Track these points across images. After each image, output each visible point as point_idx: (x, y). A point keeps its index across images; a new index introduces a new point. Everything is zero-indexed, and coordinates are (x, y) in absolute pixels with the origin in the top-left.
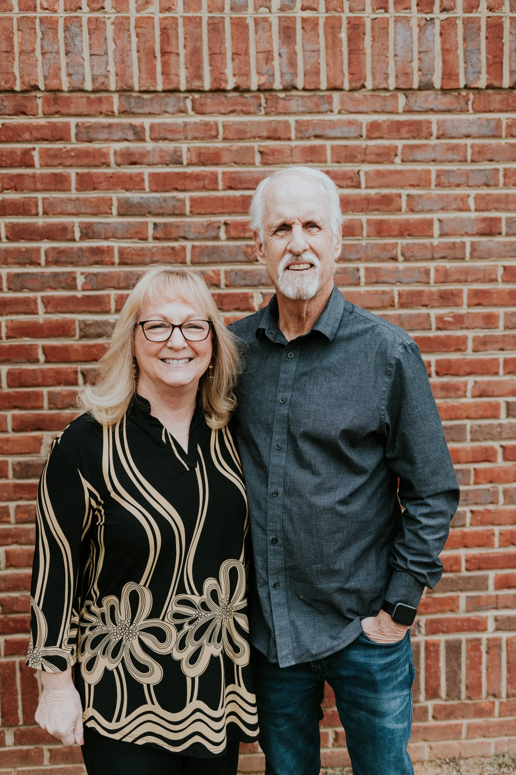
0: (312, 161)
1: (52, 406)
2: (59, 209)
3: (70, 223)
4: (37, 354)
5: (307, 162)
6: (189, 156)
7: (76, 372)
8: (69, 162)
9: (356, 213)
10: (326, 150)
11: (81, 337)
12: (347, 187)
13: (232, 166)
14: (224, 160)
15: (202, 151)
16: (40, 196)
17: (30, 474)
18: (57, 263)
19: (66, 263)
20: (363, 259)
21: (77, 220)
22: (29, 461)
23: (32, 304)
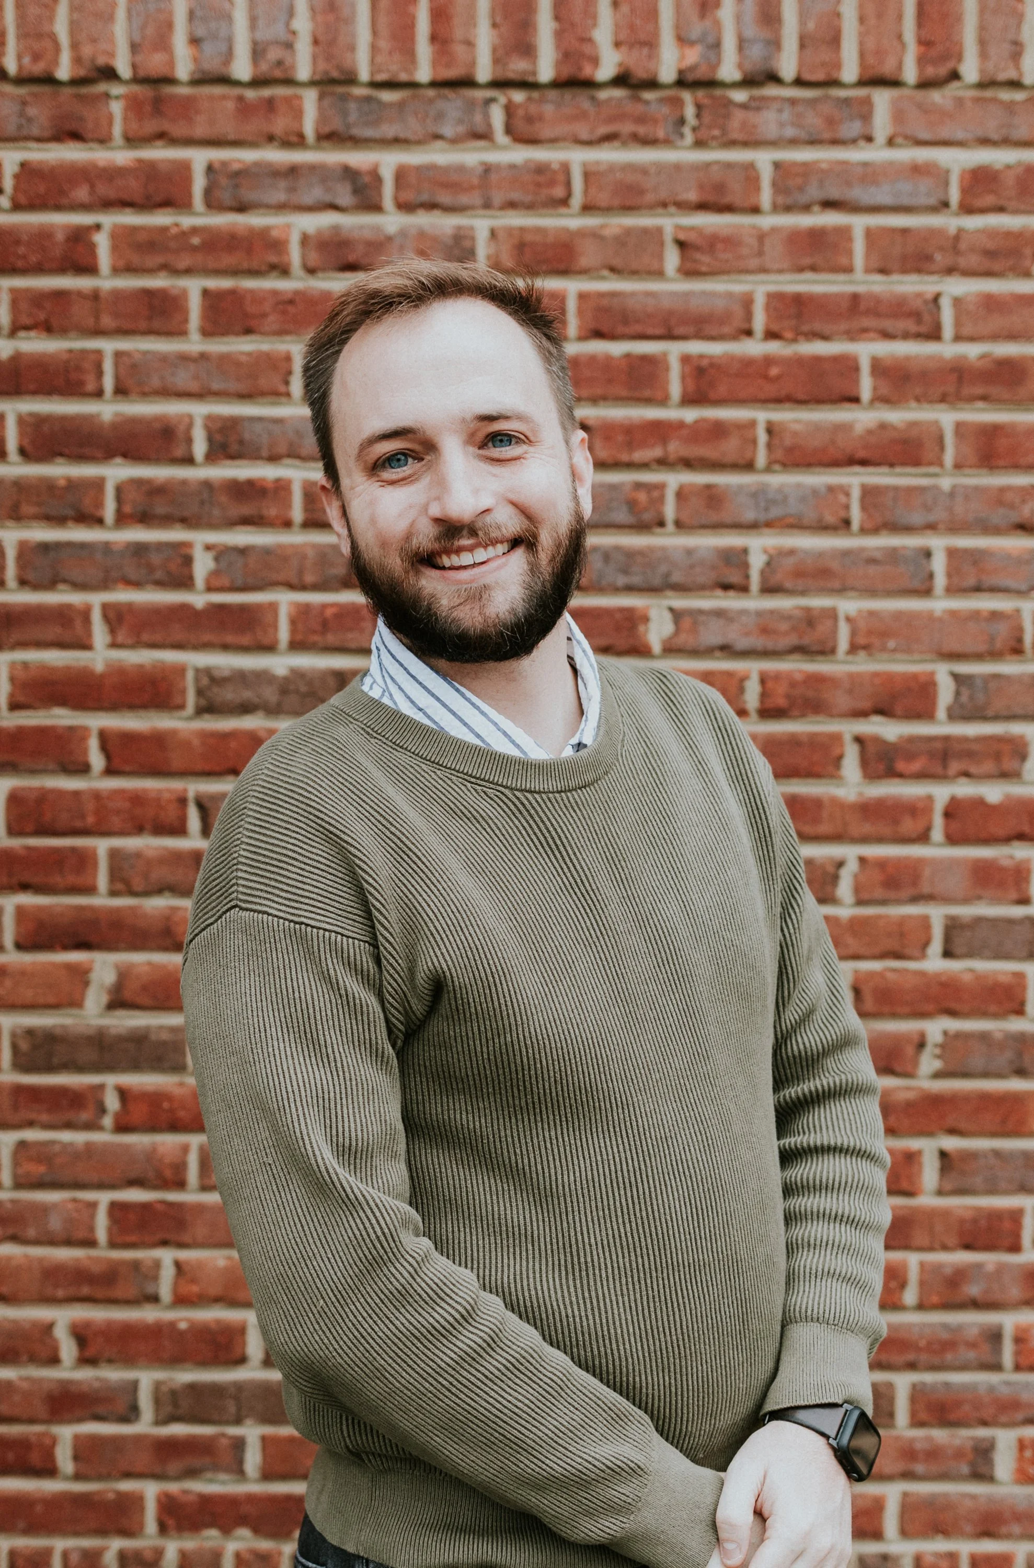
0: (814, 268)
1: (120, 886)
2: (155, 382)
3: (181, 417)
4: (85, 752)
5: (801, 270)
6: (492, 251)
7: (182, 801)
8: (184, 261)
9: (926, 406)
10: (850, 239)
11: (201, 711)
12: (906, 336)
13: (603, 278)
14: (584, 262)
15: (529, 238)
16: (108, 346)
17: (55, 1061)
18: (145, 518)
19: (167, 521)
20: (941, 526)
21: (199, 410)
22: (54, 1026)
23: (78, 624)
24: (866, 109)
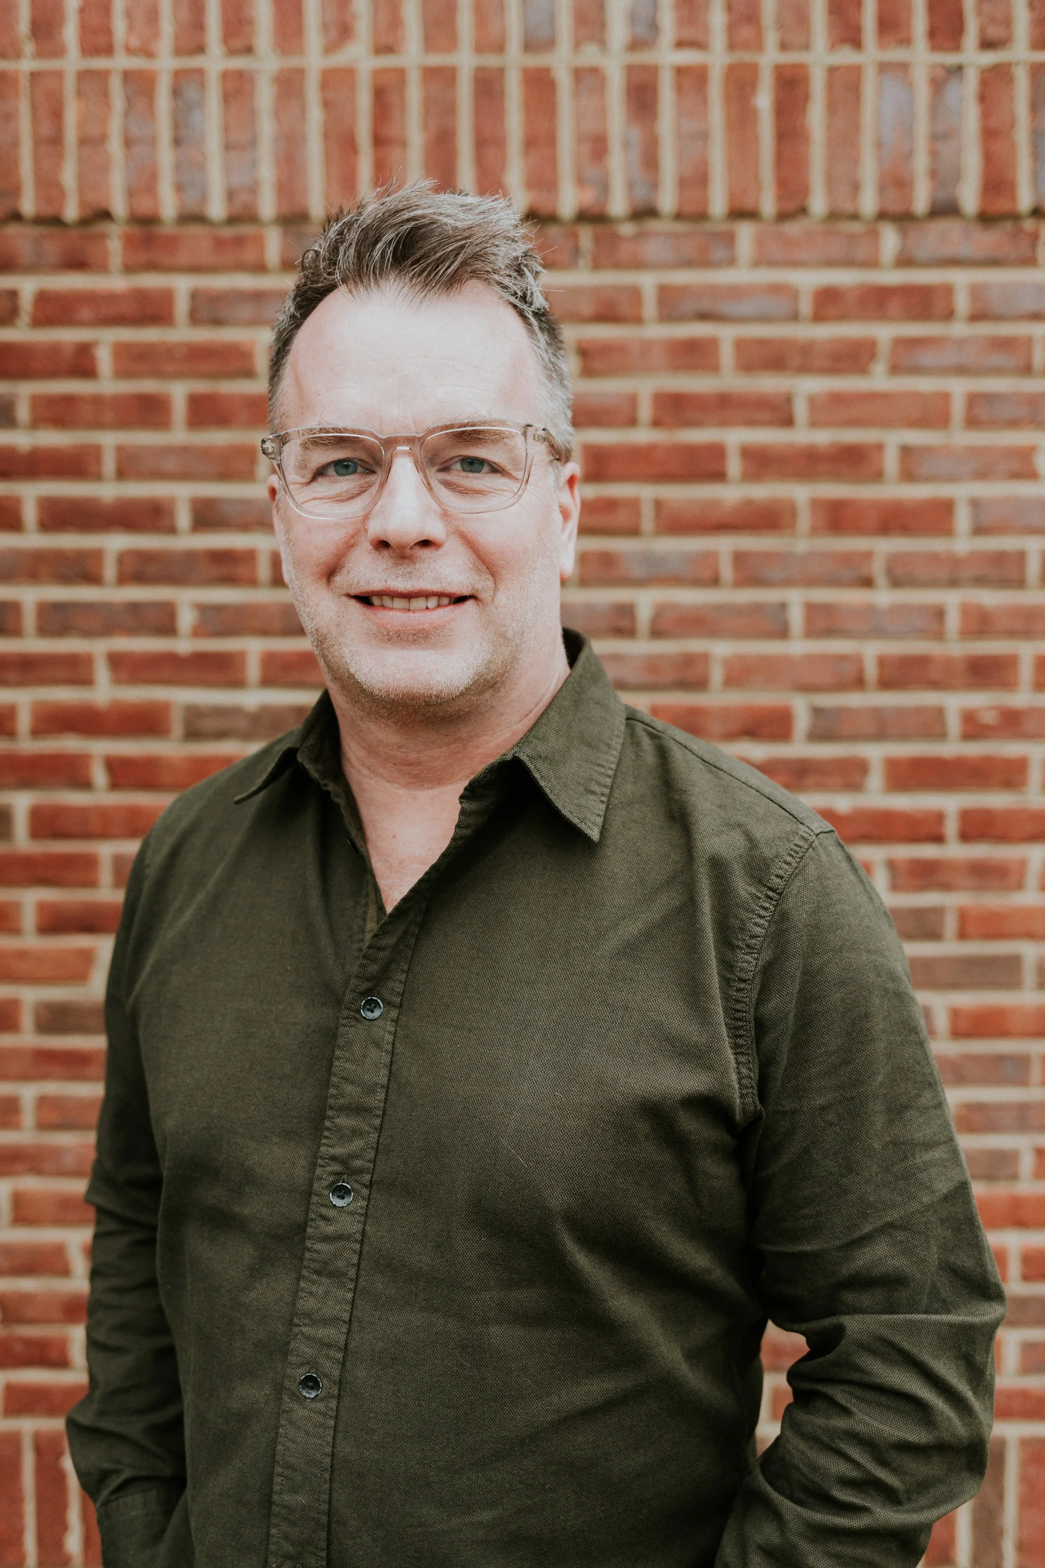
2: (151, 467)
3: (167, 496)
4: (92, 772)
8: (172, 367)
9: (784, 483)
10: (720, 348)
11: (187, 737)
12: (765, 424)
16: (109, 439)
17: (67, 1025)
18: (140, 578)
19: (159, 581)
20: (798, 581)
21: (184, 490)
22: (67, 998)
23: (83, 667)
24: (729, 239)
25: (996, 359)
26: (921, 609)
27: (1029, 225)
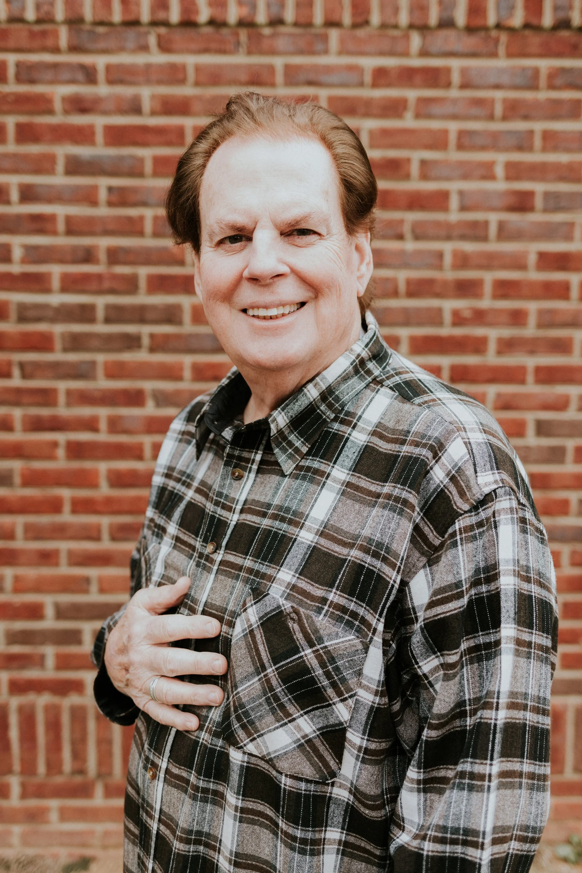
3: (5, 182)
7: (11, 363)
8: (6, 108)
11: (19, 321)
14: (194, 109)
15: (168, 99)
21: (14, 179)
24: (325, 38)
25: (475, 111)
26: (430, 253)
27: (494, 33)
